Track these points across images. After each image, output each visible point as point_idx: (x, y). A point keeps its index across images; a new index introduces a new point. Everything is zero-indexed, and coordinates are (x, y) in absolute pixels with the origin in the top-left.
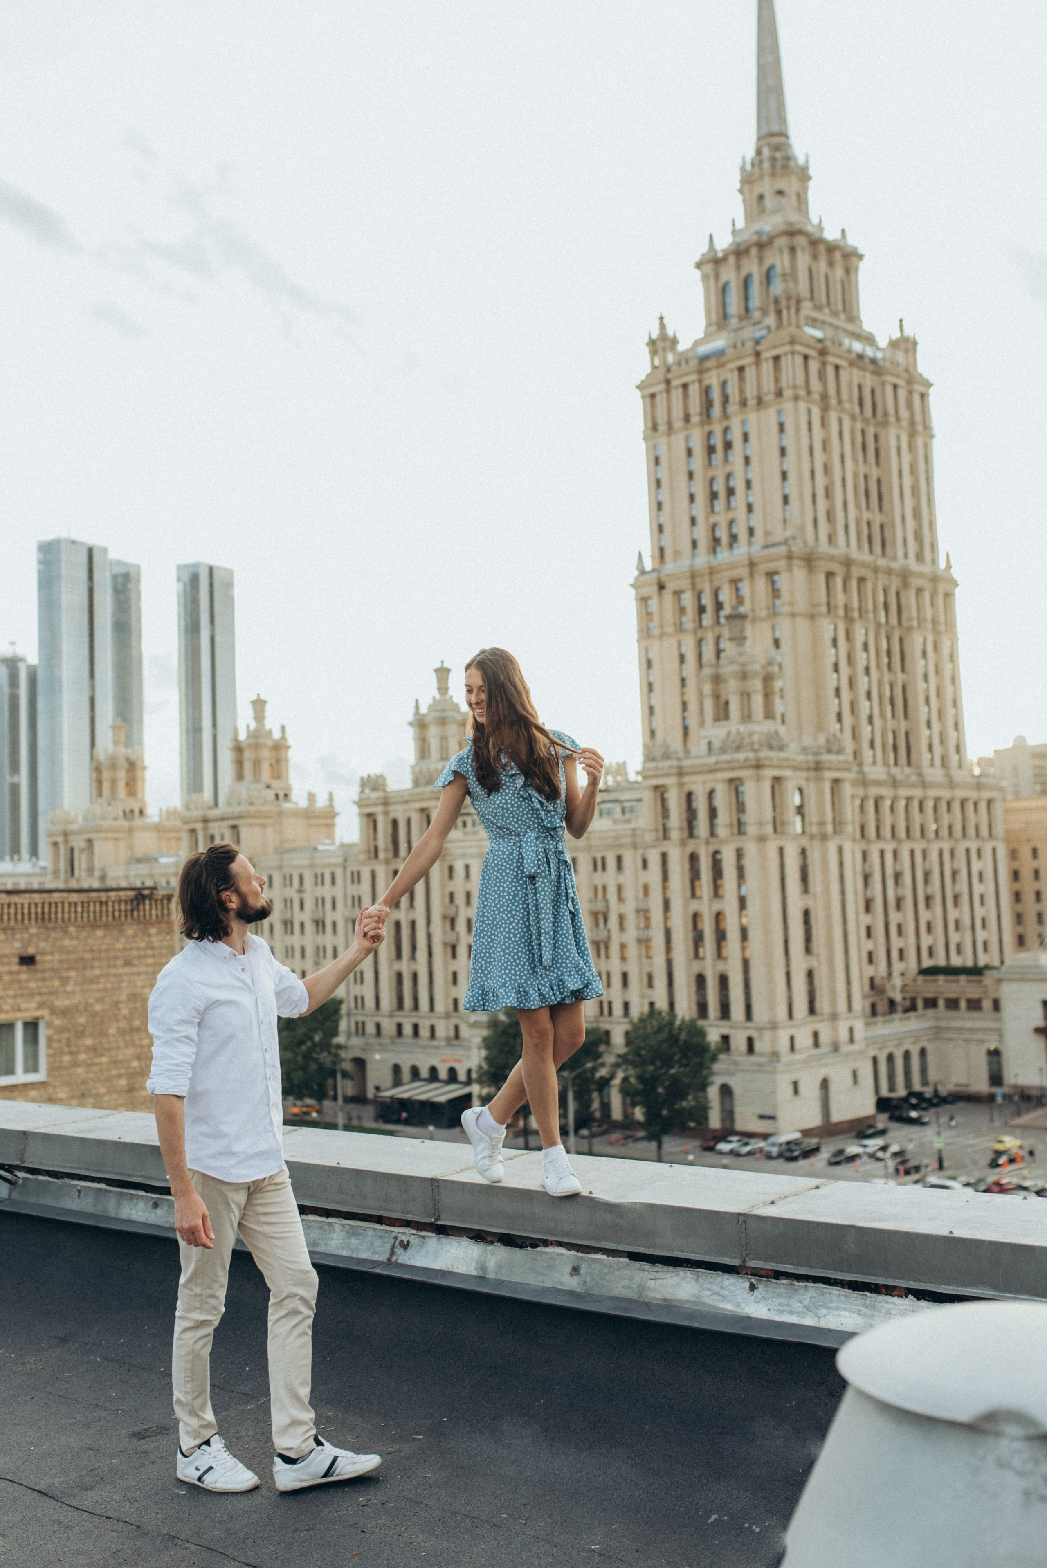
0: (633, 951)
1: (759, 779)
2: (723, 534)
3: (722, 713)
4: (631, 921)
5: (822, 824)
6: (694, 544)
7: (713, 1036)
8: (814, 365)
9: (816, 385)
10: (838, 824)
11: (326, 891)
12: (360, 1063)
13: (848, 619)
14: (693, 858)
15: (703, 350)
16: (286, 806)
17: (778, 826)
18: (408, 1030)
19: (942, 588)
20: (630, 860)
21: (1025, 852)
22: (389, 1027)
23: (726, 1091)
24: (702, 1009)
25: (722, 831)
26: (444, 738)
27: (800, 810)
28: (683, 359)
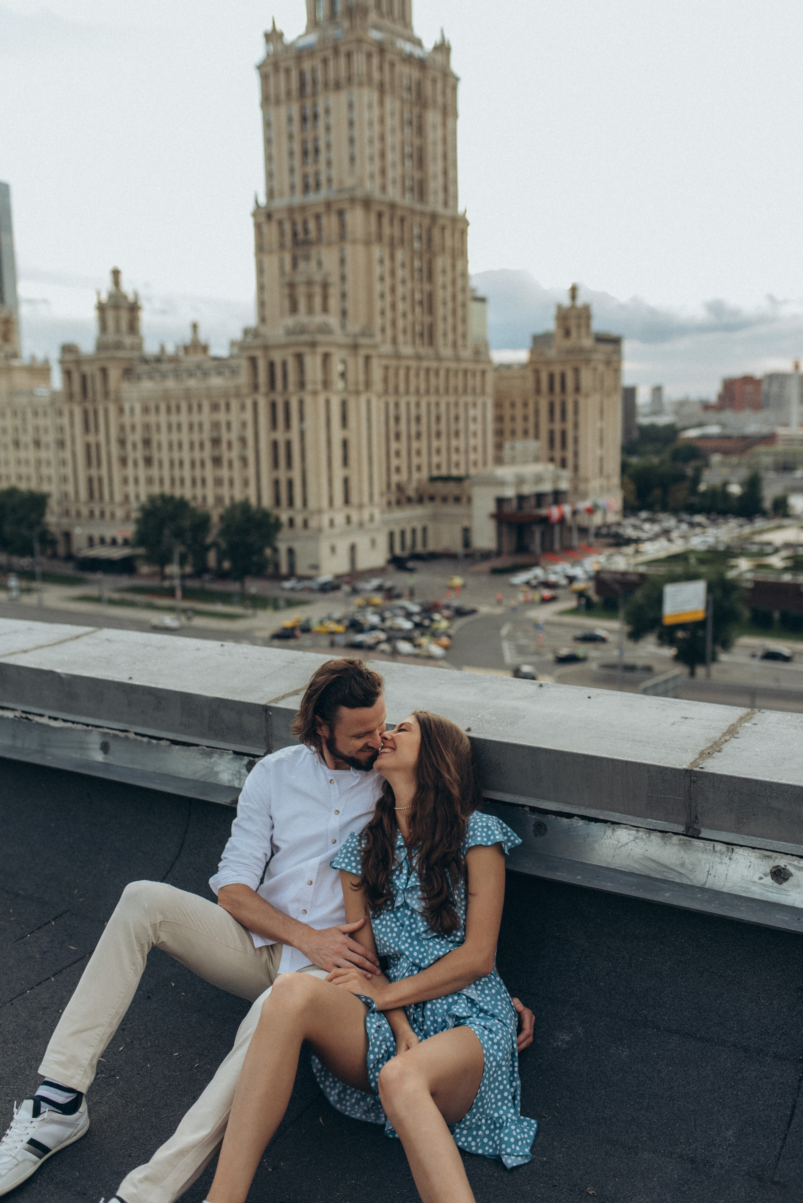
0: (237, 464)
1: (314, 353)
2: (311, 181)
3: (294, 309)
4: (236, 445)
5: (357, 383)
6: (292, 187)
7: (284, 517)
8: (375, 61)
9: (376, 75)
10: (368, 384)
11: (41, 422)
12: (67, 536)
13: (392, 246)
14: (273, 406)
15: (302, 43)
16: (15, 363)
17: (326, 384)
18: (97, 513)
19: (460, 226)
20: (235, 405)
21: (507, 405)
22: (85, 511)
23: (291, 552)
24: (277, 501)
25: (291, 387)
26: (117, 320)
27: (343, 375)
28: (288, 48)
